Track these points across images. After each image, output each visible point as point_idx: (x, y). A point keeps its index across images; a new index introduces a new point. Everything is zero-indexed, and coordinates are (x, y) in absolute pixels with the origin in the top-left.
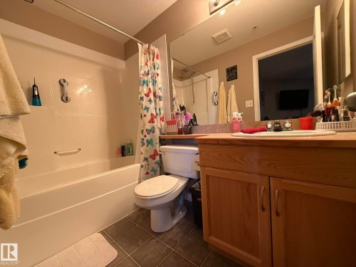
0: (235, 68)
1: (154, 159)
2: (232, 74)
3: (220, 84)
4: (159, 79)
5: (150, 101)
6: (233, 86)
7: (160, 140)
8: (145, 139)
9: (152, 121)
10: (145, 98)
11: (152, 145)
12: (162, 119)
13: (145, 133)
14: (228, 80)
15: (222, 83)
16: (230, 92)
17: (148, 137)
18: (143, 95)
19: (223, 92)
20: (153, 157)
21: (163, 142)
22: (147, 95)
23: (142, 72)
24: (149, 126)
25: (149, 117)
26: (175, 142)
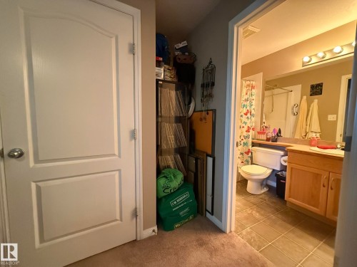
0: (320, 85)
1: (248, 154)
2: (316, 90)
3: (302, 98)
4: (254, 102)
5: (248, 118)
6: (316, 101)
7: (253, 143)
8: (242, 142)
9: (248, 131)
10: (244, 116)
11: (247, 146)
12: (253, 129)
13: (242, 137)
14: (311, 95)
15: (305, 97)
16: (312, 106)
17: (245, 141)
18: (242, 114)
19: (304, 105)
20: (247, 153)
21: (254, 144)
22: (246, 114)
23: (243, 99)
24: (245, 134)
25: (246, 128)
26: (261, 145)
